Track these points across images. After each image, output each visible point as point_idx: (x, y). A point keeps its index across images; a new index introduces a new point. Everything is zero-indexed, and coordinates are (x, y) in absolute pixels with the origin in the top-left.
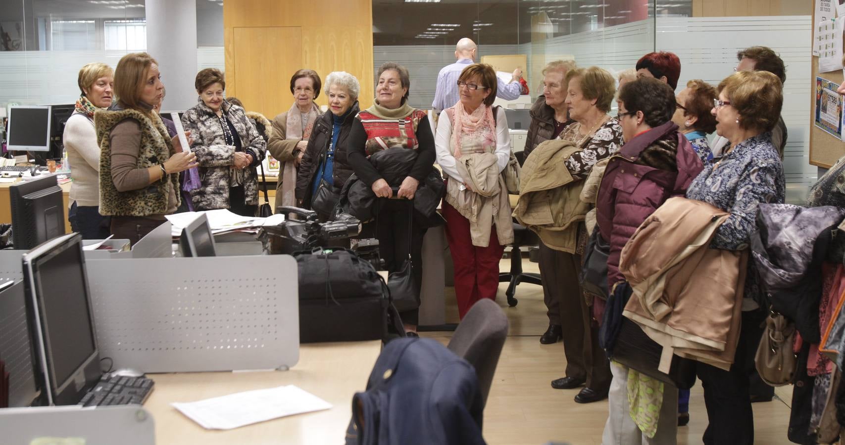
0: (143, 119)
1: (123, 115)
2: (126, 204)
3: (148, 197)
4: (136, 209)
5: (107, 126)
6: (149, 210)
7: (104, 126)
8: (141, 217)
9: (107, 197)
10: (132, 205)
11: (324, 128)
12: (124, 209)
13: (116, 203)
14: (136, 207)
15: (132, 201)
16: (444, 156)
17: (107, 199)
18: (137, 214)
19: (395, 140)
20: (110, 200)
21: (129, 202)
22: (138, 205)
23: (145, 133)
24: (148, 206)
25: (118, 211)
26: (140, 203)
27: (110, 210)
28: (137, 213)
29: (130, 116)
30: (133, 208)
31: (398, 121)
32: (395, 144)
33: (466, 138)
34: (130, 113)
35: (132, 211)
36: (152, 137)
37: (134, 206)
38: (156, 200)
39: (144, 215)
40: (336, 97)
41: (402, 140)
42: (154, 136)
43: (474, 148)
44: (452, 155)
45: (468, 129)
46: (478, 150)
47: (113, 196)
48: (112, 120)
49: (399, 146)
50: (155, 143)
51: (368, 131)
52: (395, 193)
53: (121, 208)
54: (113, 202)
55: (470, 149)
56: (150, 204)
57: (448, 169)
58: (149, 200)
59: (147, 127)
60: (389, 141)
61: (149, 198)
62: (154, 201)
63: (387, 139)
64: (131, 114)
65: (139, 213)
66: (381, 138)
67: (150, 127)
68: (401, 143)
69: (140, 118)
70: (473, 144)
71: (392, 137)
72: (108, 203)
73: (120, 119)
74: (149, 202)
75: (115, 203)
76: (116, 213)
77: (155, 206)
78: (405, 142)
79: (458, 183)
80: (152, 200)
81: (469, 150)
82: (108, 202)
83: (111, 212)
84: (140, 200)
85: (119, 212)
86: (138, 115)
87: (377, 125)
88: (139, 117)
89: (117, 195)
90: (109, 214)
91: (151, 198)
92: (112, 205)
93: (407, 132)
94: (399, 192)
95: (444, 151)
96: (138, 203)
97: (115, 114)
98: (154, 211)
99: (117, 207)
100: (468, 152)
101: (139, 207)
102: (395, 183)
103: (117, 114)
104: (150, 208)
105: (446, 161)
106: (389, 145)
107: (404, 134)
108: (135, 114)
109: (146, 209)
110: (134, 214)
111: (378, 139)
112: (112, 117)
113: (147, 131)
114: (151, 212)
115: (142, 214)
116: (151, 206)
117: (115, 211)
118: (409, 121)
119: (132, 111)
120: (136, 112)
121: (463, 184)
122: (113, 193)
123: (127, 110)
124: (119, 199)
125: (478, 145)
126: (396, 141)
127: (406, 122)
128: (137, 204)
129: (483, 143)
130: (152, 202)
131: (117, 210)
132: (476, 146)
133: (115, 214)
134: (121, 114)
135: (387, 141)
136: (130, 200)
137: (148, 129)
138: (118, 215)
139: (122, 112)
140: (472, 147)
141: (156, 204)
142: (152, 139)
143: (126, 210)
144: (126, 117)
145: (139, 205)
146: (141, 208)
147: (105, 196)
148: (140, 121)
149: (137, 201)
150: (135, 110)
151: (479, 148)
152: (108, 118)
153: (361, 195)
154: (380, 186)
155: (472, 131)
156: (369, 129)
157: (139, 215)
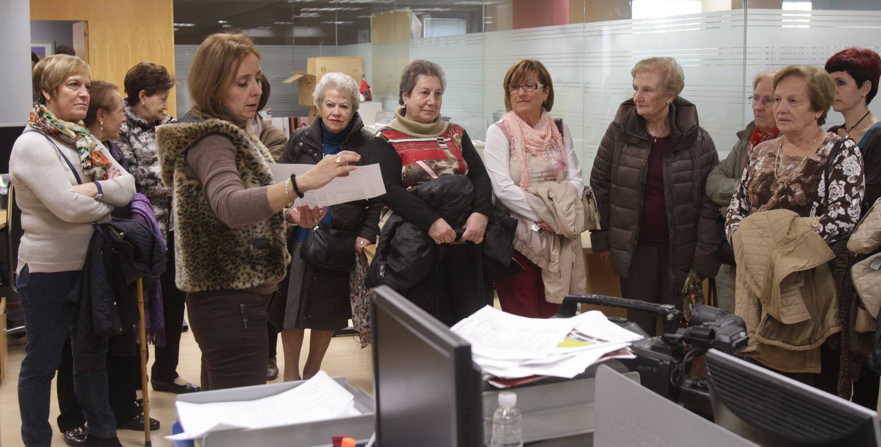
0: (236, 132)
1: (203, 129)
2: (221, 272)
3: (255, 257)
4: (239, 278)
5: (178, 148)
6: (259, 277)
7: (174, 147)
8: (247, 289)
9: (190, 263)
10: (233, 272)
11: (312, 147)
12: (219, 281)
13: (205, 271)
14: (239, 274)
15: (231, 266)
16: (507, 186)
17: (190, 265)
18: (240, 286)
19: (443, 164)
20: (195, 267)
21: (228, 268)
22: (241, 272)
23: (242, 152)
24: (257, 271)
25: (210, 284)
26: (244, 268)
27: (196, 283)
28: (241, 283)
29: (216, 129)
30: (234, 277)
31: (436, 139)
32: (444, 168)
33: (534, 161)
34: (213, 125)
35: (233, 282)
36: (252, 158)
37: (236, 273)
38: (269, 261)
39: (252, 285)
40: (337, 107)
41: (451, 164)
42: (256, 157)
43: (545, 174)
44: (517, 184)
45: (535, 148)
46: (548, 176)
47: (197, 260)
48: (186, 137)
49: (449, 171)
50: (260, 168)
51: (403, 154)
52: (459, 236)
53: (214, 280)
54: (201, 271)
55: (540, 175)
56: (259, 268)
57: (514, 203)
58: (257, 261)
59: (244, 143)
60: (436, 166)
61: (256, 259)
62: (265, 263)
63: (433, 163)
64: (216, 126)
65: (244, 284)
66: (425, 162)
67: (248, 143)
68: (450, 168)
69: (232, 131)
70: (543, 169)
71: (439, 161)
72: (193, 273)
73: (199, 135)
74: (258, 264)
75: (203, 271)
76: (208, 287)
77: (268, 271)
78: (455, 165)
79: (528, 221)
80: (261, 262)
81: (538, 177)
82: (193, 270)
83: (200, 286)
84: (244, 264)
85: (212, 286)
86: (227, 126)
87: (411, 145)
88: (230, 130)
89: (205, 259)
90: (197, 289)
91: (260, 259)
92: (200, 275)
93: (452, 152)
94: (465, 234)
95: (506, 179)
96: (241, 268)
97: (190, 128)
98: (266, 278)
99: (207, 277)
100: (536, 180)
101: (242, 274)
102: (458, 223)
103: (194, 127)
104: (261, 275)
105: (510, 192)
106: (437, 170)
107: (451, 156)
108: (222, 126)
109: (254, 276)
110: (236, 286)
111: (421, 163)
112: (186, 131)
113: (245, 150)
114: (263, 281)
115: (248, 285)
116: (261, 272)
117: (204, 285)
118: (449, 139)
119: (218, 121)
120: (224, 122)
121: (536, 223)
122: (199, 256)
123: (209, 121)
124: (209, 265)
125: (549, 170)
126: (445, 165)
127: (445, 140)
128: (239, 270)
129: (555, 167)
130: (262, 264)
131: (207, 283)
132: (546, 171)
133: (205, 289)
134: (200, 127)
135: (433, 166)
136: (228, 265)
137: (246, 147)
138: (211, 289)
139: (202, 124)
140: (542, 173)
141: (269, 267)
142: (253, 161)
143: (223, 281)
144: (209, 131)
145: (242, 270)
146: (245, 276)
147: (187, 261)
148: (232, 135)
149: (240, 265)
150: (221, 119)
151: (550, 173)
152: (179, 135)
153: (416, 242)
154: (441, 228)
155: (540, 151)
156: (402, 152)
157: (244, 287)
